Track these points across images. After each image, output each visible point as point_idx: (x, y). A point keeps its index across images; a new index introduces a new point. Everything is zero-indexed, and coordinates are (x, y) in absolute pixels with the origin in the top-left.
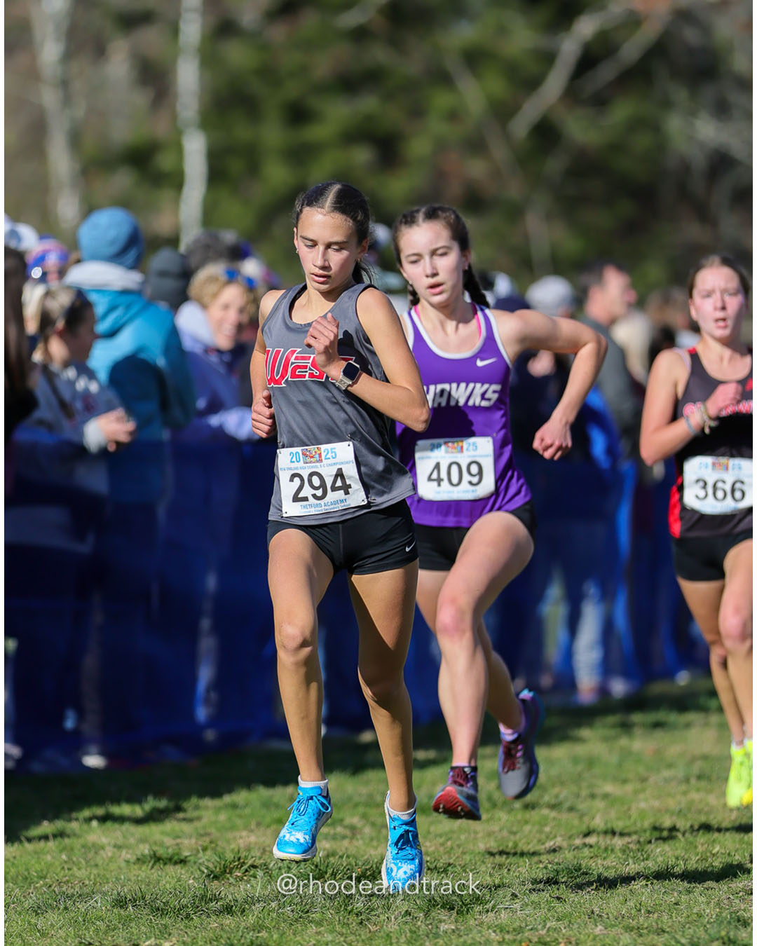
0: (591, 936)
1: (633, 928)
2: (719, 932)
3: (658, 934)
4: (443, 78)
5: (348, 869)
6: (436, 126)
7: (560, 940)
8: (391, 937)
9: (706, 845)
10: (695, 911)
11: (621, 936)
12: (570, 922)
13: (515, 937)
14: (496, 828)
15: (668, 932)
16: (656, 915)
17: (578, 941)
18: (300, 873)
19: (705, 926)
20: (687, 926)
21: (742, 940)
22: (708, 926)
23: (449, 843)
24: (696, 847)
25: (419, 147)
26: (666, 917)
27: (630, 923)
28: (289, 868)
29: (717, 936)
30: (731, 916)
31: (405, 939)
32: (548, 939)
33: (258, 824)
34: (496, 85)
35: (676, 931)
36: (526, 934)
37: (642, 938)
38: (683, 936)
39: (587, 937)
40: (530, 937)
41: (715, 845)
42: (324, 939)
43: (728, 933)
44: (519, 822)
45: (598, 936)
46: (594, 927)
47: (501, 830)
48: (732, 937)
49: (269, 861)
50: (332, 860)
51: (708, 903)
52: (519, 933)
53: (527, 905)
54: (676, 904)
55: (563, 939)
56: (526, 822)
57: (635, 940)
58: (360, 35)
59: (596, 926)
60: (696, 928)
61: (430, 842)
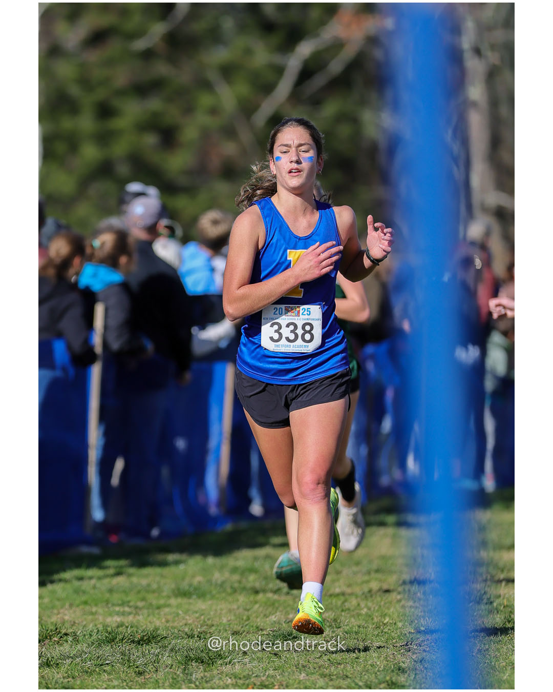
0: (297, 681)
1: (326, 675)
2: (385, 677)
3: (344, 679)
4: (206, 85)
5: (131, 636)
6: (202, 119)
7: (275, 684)
8: (159, 682)
9: (380, 618)
10: (369, 663)
11: (317, 680)
12: (283, 671)
13: (244, 682)
14: (235, 607)
15: (350, 678)
16: (342, 666)
17: (288, 684)
18: (98, 638)
19: (376, 673)
20: (363, 674)
21: (401, 682)
22: (378, 673)
23: (202, 617)
24: (373, 619)
25: (190, 133)
26: (349, 667)
27: (325, 672)
28: (91, 635)
29: (383, 680)
30: (394, 666)
31: (168, 684)
32: (267, 683)
33: (71, 605)
34: (243, 88)
35: (355, 677)
36: (252, 680)
37: (332, 682)
38: (360, 680)
39: (294, 681)
40: (255, 682)
41: (386, 618)
42: (113, 684)
43: (391, 678)
44: (251, 602)
45: (301, 681)
46: (299, 674)
47: (238, 608)
48: (394, 681)
49: (77, 630)
50: (120, 629)
51: (379, 658)
52: (247, 679)
53: (254, 659)
54: (357, 658)
55: (277, 682)
56: (256, 602)
57: (327, 683)
58: (148, 55)
59: (301, 673)
60: (369, 675)
61: (190, 616)
